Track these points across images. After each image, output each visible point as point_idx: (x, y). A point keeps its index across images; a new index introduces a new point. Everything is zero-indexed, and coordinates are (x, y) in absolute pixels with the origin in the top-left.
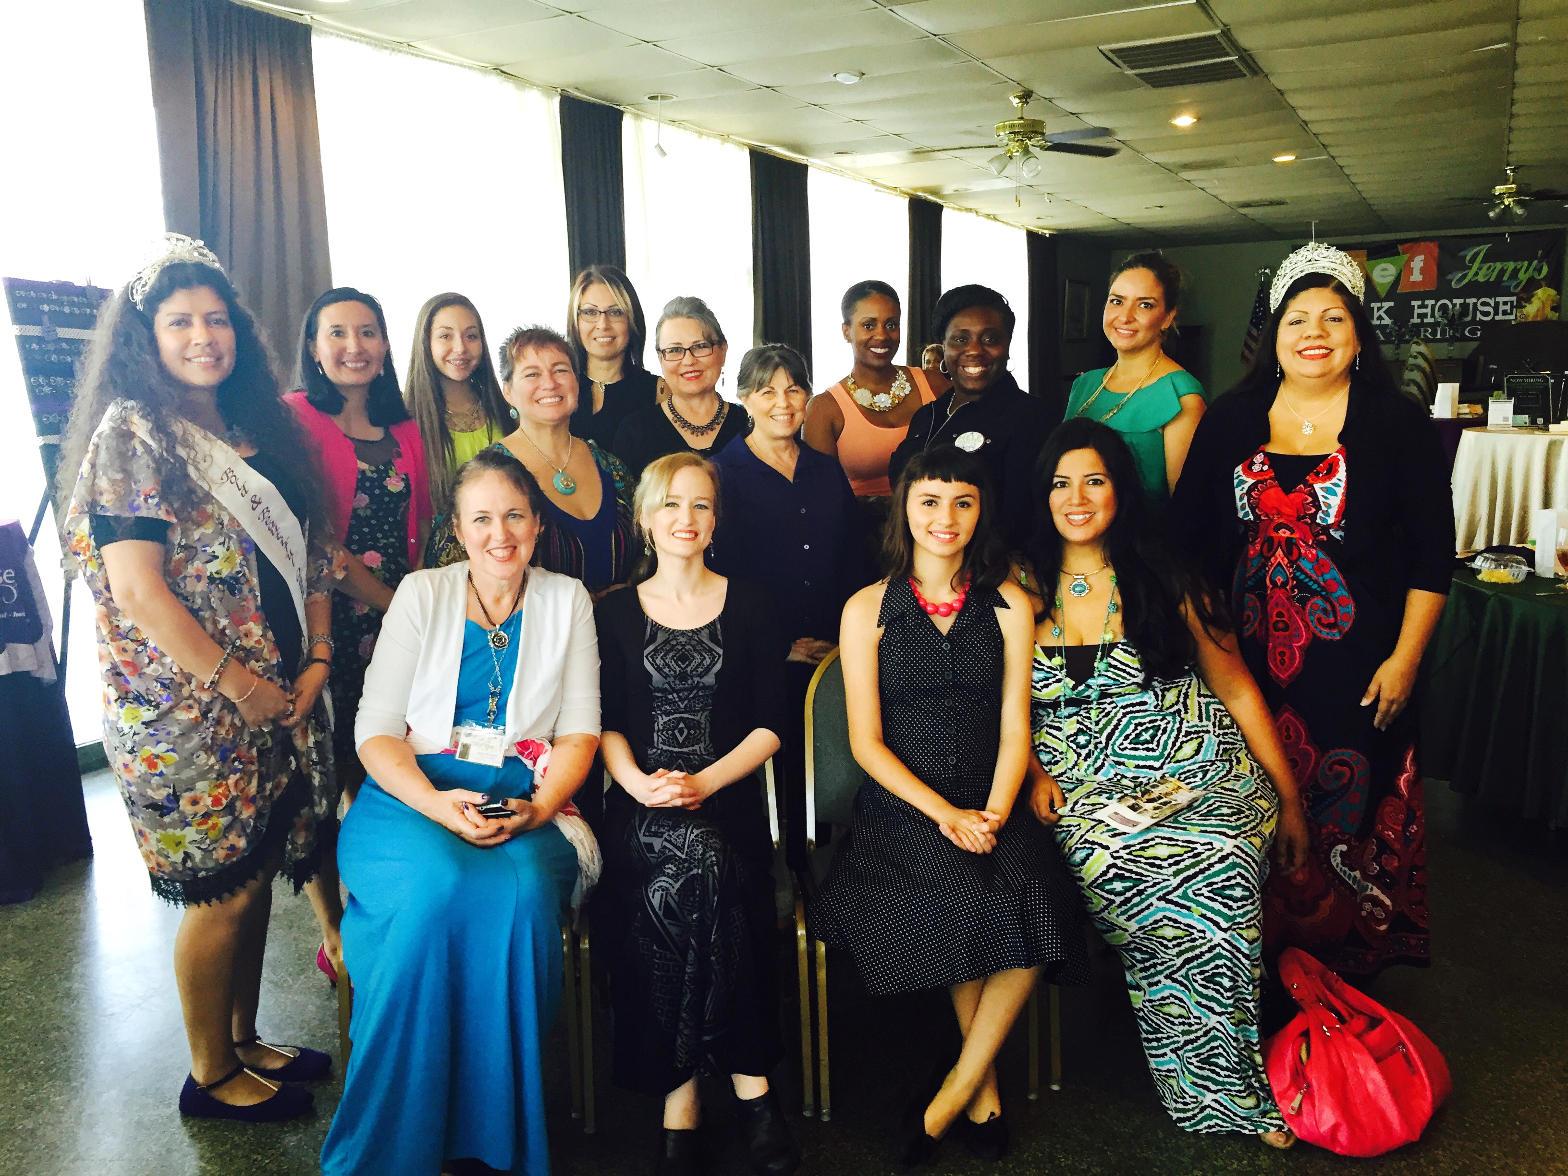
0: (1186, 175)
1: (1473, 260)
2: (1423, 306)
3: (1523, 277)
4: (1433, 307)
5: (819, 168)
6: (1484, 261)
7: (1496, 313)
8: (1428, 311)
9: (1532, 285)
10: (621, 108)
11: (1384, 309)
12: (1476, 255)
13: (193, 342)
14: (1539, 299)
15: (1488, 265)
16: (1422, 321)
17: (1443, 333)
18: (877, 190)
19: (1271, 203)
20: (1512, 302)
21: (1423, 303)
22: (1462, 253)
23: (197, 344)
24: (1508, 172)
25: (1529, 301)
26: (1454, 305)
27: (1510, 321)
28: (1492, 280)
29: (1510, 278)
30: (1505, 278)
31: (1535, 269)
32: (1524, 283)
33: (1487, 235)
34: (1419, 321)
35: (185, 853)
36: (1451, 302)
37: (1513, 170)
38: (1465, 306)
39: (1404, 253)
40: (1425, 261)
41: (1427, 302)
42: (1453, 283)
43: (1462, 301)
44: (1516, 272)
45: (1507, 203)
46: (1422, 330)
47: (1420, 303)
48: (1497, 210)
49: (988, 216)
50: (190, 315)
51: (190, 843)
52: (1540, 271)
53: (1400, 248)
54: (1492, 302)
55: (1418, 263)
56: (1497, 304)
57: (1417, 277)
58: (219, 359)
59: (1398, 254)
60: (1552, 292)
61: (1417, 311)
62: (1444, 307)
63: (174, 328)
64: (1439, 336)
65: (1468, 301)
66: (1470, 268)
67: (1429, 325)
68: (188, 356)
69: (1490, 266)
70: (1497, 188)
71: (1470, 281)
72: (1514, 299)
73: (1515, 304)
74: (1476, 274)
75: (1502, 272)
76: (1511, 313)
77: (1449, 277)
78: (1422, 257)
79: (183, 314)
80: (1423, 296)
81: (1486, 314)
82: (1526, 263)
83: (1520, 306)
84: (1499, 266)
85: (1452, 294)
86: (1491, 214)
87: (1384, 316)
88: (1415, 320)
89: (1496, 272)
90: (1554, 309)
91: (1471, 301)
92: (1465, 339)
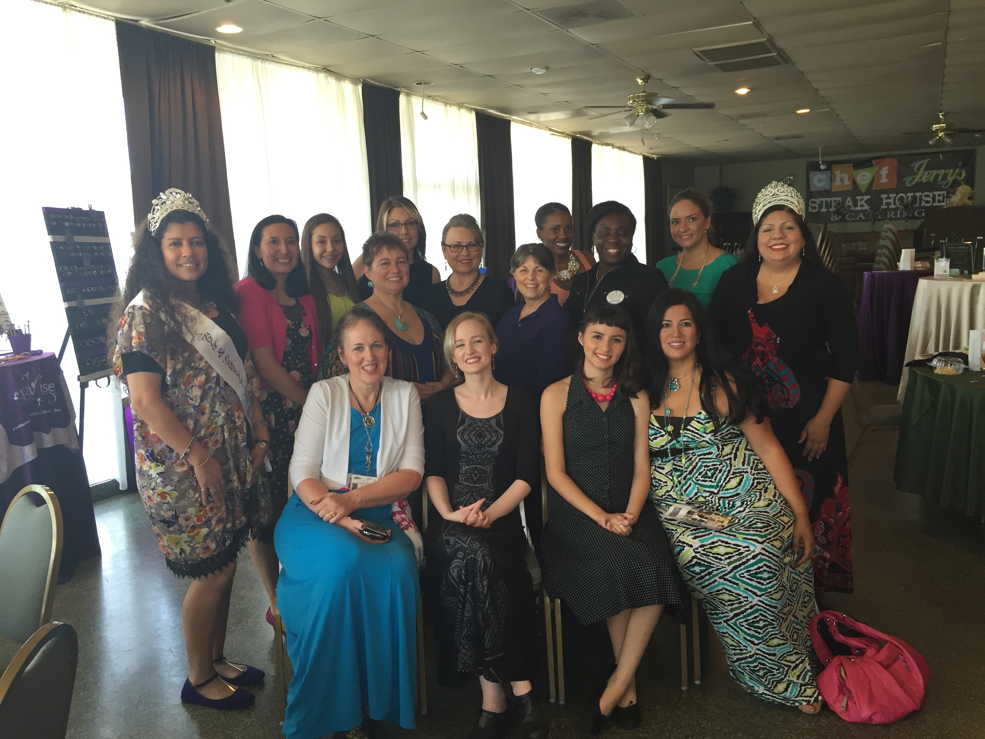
0: (742, 122)
1: (919, 169)
2: (888, 198)
3: (950, 179)
4: (895, 198)
5: (517, 121)
6: (926, 169)
7: (934, 202)
8: (891, 201)
9: (955, 184)
10: (399, 89)
11: (865, 200)
12: (921, 165)
13: (183, 255)
14: (960, 192)
15: (928, 172)
16: (888, 207)
17: (901, 214)
18: (552, 134)
19: (794, 137)
20: (944, 195)
21: (888, 195)
22: (912, 165)
23: (185, 256)
24: (941, 116)
25: (954, 193)
26: (908, 197)
27: (942, 206)
28: (931, 180)
29: (942, 180)
30: (939, 179)
31: (957, 174)
32: (950, 184)
33: (927, 154)
34: (886, 207)
35: (181, 549)
36: (906, 194)
37: (943, 115)
38: (914, 197)
39: (876, 165)
40: (889, 170)
41: (891, 195)
42: (907, 183)
43: (912, 194)
44: (945, 176)
45: (940, 135)
46: (888, 212)
47: (886, 196)
48: (934, 140)
49: (619, 148)
50: (181, 239)
51: (185, 542)
52: (960, 175)
53: (873, 162)
54: (931, 195)
55: (884, 171)
56: (934, 196)
57: (884, 180)
58: (198, 265)
59: (872, 166)
60: (968, 188)
61: (885, 201)
62: (901, 199)
63: (172, 247)
64: (898, 216)
65: (916, 194)
66: (917, 174)
67: (892, 209)
68: (180, 263)
69: (929, 173)
70: (934, 126)
71: (917, 182)
72: (945, 192)
73: (945, 196)
74: (921, 178)
75: (937, 176)
76: (943, 202)
77: (904, 179)
78: (887, 168)
79: (178, 239)
80: (888, 191)
81: (928, 202)
82: (952, 171)
83: (948, 197)
84: (935, 172)
85: (907, 190)
86: (931, 142)
87: (865, 204)
88: (884, 207)
89: (934, 176)
90: (970, 198)
91: (918, 194)
92: (914, 217)
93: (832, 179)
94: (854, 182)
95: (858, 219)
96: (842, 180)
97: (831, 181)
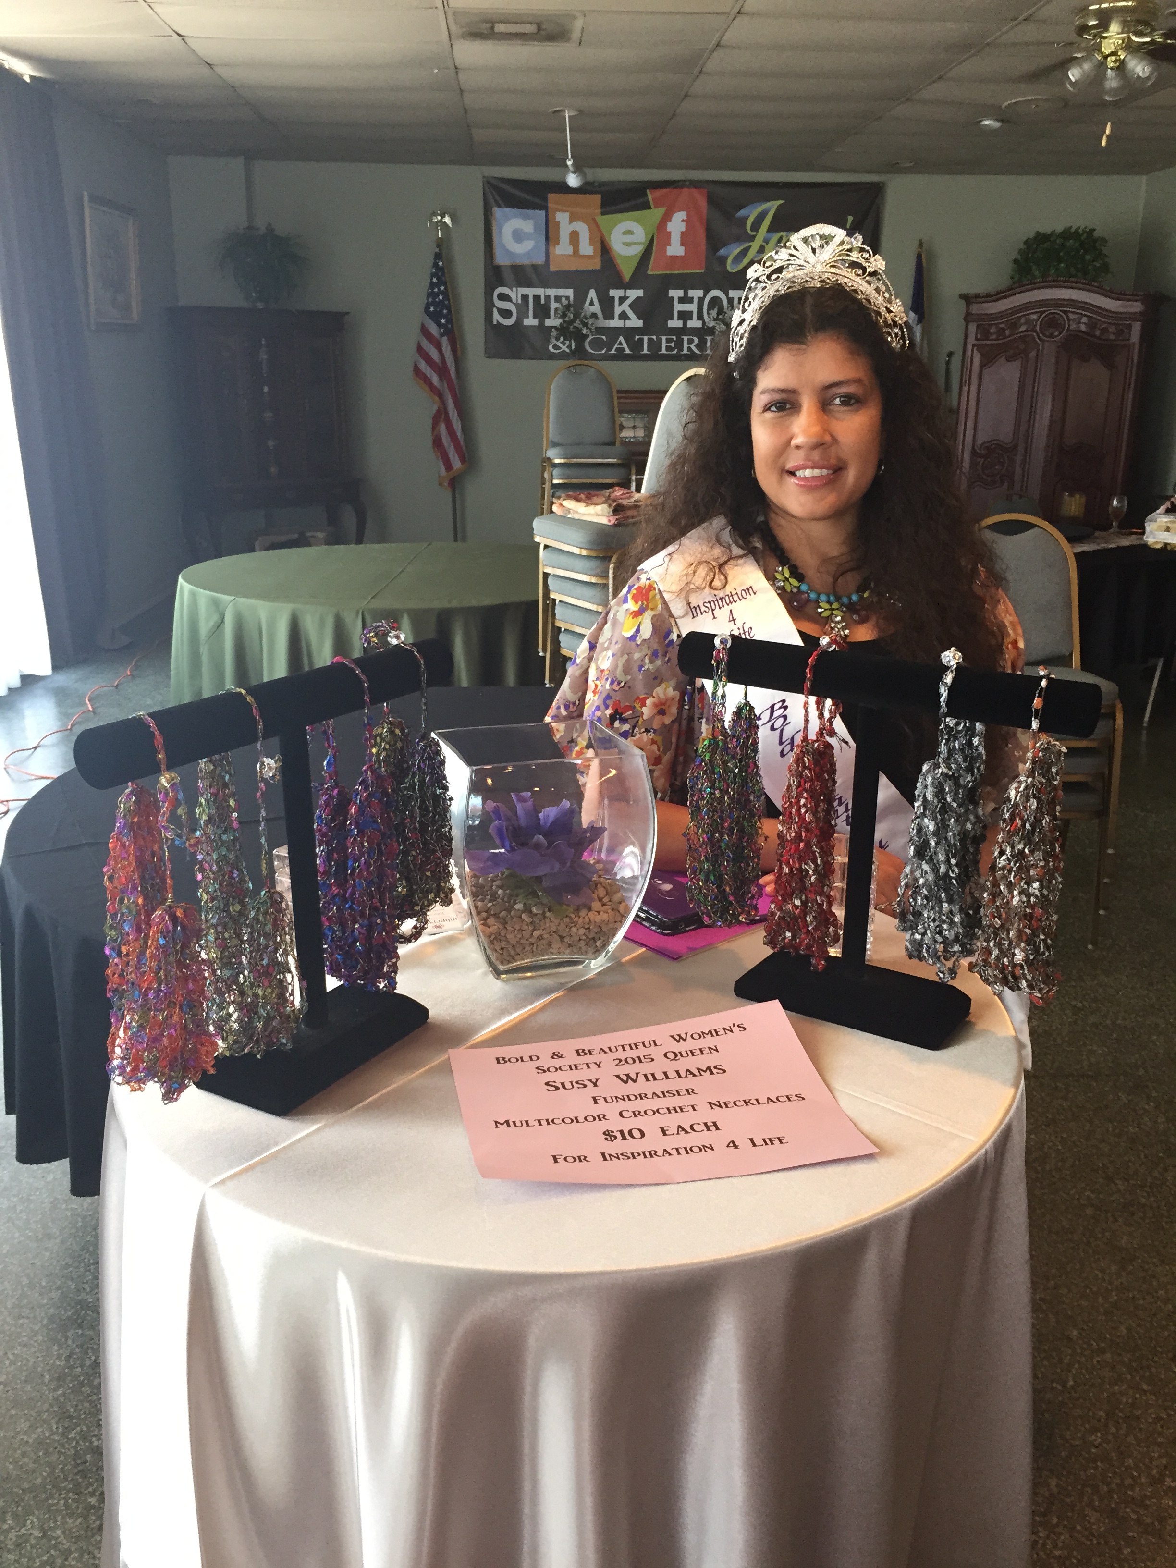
1: (756, 226)
2: (685, 300)
4: (701, 300)
6: (772, 229)
8: (693, 307)
11: (628, 302)
12: (761, 217)
15: (776, 236)
16: (685, 324)
21: (686, 293)
22: (742, 213)
33: (777, 184)
34: (680, 323)
36: (727, 294)
39: (657, 206)
40: (688, 221)
41: (691, 293)
42: (729, 261)
46: (686, 338)
53: (651, 196)
55: (677, 224)
57: (676, 249)
59: (646, 206)
61: (678, 307)
66: (753, 238)
67: (695, 331)
77: (722, 252)
78: (683, 215)
80: (685, 282)
87: (630, 313)
88: (675, 323)
93: (550, 234)
94: (605, 249)
95: (613, 351)
96: (574, 236)
97: (547, 238)
